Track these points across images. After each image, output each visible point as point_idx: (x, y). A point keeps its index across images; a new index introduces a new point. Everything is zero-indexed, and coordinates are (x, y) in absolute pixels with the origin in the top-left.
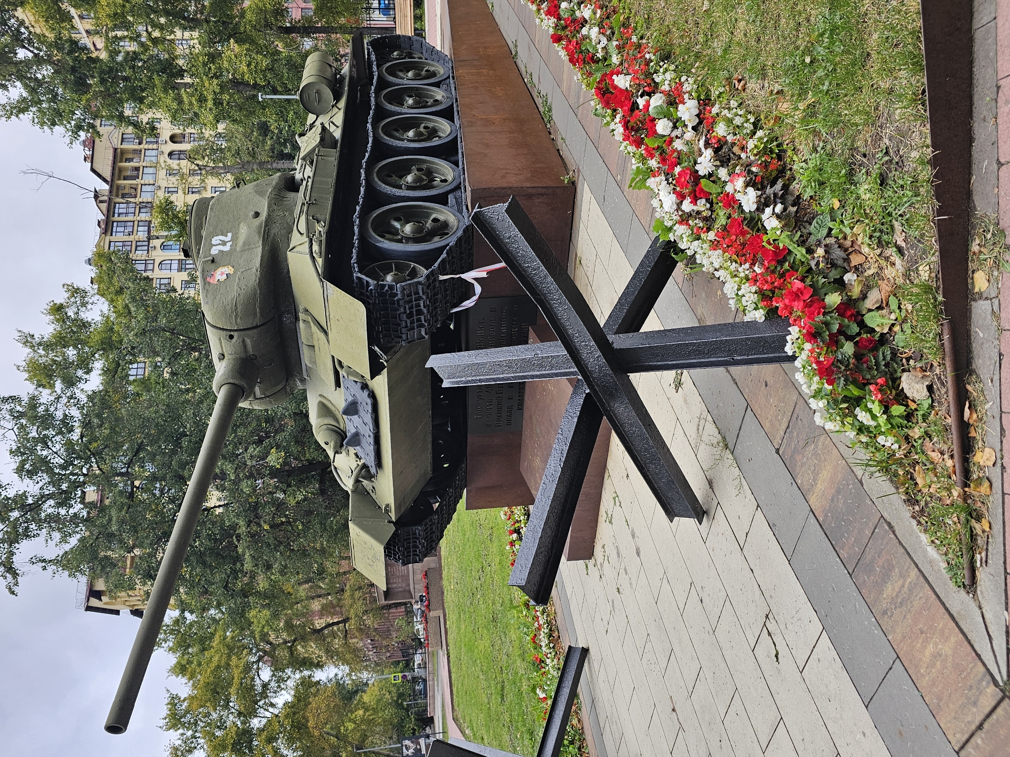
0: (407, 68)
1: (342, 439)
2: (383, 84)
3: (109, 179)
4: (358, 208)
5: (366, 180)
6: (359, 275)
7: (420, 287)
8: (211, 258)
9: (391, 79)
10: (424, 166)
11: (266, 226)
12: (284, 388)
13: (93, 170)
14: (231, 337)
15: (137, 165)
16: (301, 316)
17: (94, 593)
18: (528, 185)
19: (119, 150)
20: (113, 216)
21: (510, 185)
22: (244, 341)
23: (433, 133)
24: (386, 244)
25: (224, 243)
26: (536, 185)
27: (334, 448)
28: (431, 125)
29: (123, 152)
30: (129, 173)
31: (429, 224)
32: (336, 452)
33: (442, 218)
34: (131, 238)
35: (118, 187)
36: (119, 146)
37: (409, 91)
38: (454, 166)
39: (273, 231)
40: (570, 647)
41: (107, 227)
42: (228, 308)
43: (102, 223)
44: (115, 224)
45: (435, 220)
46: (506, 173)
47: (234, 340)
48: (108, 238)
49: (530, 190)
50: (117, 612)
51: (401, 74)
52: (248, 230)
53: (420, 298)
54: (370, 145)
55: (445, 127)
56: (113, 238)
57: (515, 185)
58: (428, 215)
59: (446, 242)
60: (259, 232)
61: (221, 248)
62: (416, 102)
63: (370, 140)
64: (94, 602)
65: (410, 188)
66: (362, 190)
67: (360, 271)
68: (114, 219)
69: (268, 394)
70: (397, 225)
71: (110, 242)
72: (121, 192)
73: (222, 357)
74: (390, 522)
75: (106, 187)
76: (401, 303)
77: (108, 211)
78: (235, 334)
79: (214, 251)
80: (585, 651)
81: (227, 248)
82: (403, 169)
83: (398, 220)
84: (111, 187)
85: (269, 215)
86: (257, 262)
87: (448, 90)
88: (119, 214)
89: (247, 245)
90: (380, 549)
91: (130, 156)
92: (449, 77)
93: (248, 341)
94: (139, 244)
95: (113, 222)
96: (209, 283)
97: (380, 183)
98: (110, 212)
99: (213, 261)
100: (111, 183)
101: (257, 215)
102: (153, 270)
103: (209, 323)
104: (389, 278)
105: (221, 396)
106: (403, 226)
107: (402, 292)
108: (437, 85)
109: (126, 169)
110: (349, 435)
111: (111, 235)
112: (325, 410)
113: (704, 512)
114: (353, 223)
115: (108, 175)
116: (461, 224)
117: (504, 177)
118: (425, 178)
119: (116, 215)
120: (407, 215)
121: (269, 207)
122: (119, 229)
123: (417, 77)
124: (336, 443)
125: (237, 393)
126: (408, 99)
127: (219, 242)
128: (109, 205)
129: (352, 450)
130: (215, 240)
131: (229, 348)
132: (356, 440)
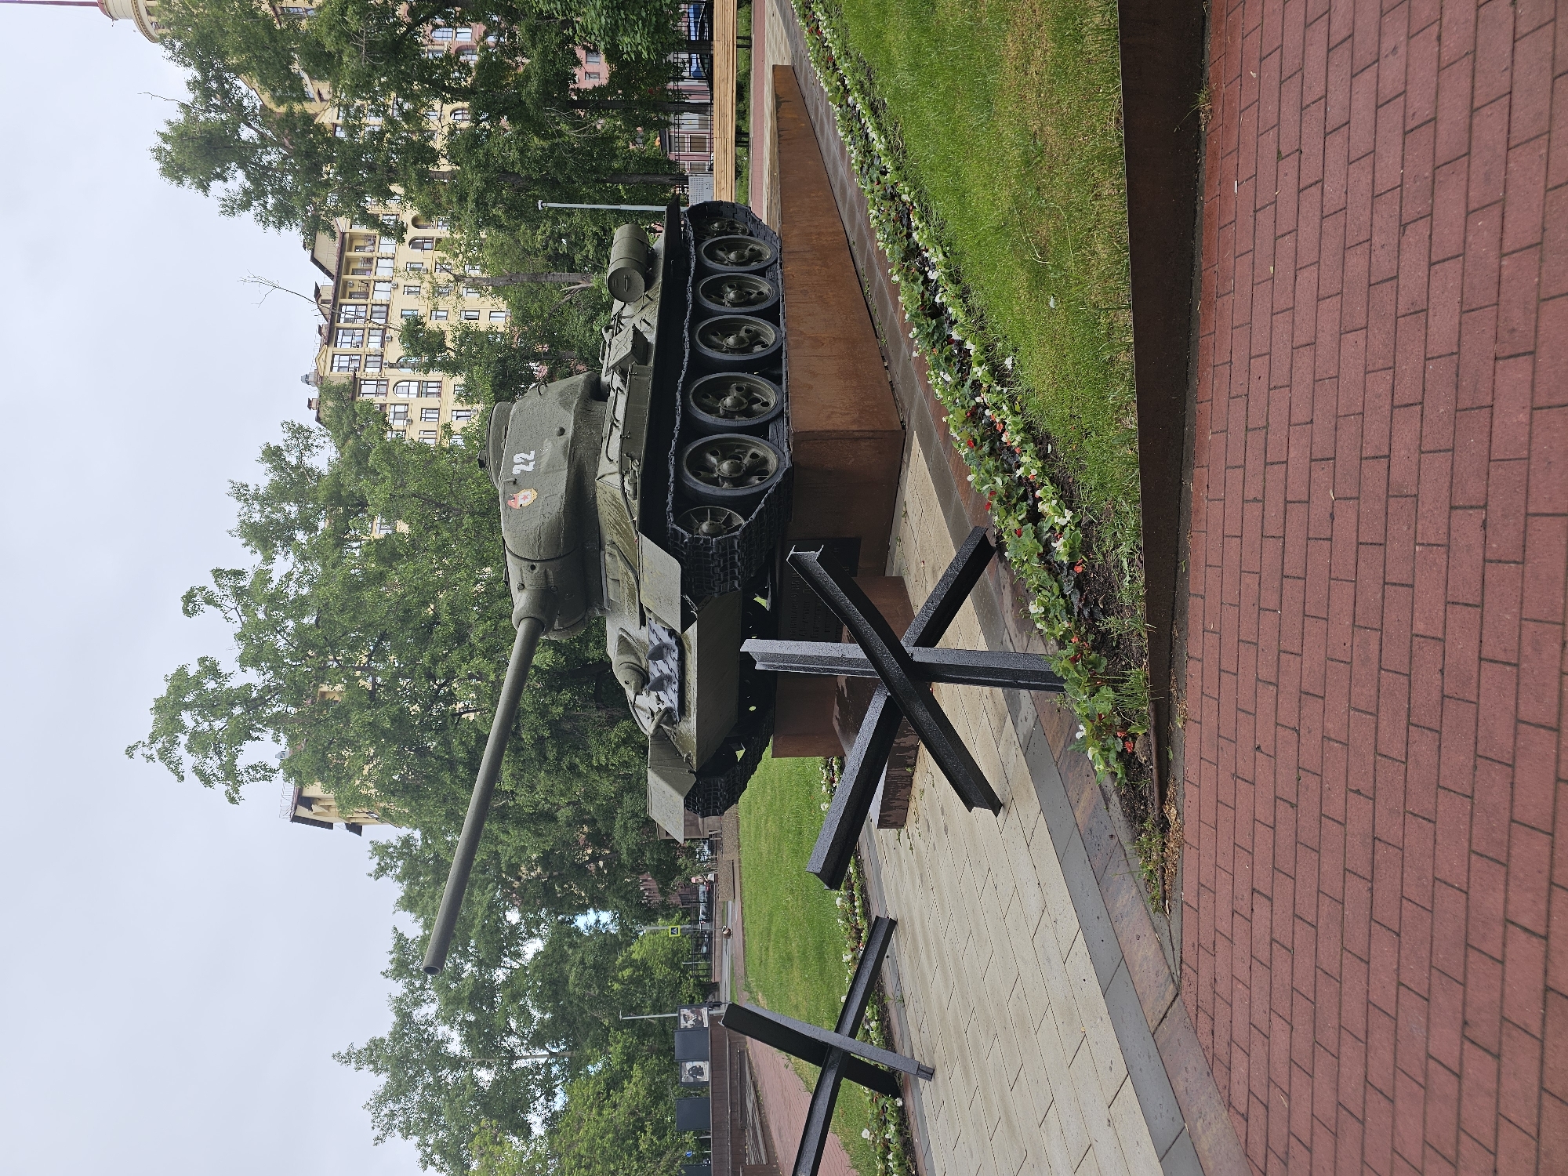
0: (729, 246)
1: (643, 680)
2: (702, 271)
3: (334, 272)
4: (673, 443)
5: (683, 407)
6: (675, 526)
7: (736, 542)
8: (512, 479)
9: (710, 263)
10: (744, 385)
11: (572, 446)
12: (583, 619)
13: (314, 260)
14: (533, 568)
15: (370, 255)
16: (608, 548)
17: (304, 801)
18: (854, 427)
19: (347, 236)
20: (339, 321)
21: (836, 428)
22: (546, 572)
23: (755, 338)
24: (704, 488)
25: (527, 462)
26: (864, 428)
27: (635, 688)
28: (753, 328)
29: (352, 238)
30: (359, 266)
31: (746, 460)
32: (637, 694)
33: (761, 453)
34: (360, 350)
35: (346, 283)
36: (348, 230)
37: (730, 281)
38: (776, 387)
39: (579, 452)
40: (877, 917)
41: (330, 336)
42: (531, 537)
43: (323, 330)
44: (341, 332)
45: (754, 456)
46: (833, 413)
47: (536, 571)
48: (331, 350)
49: (857, 434)
50: (330, 826)
51: (721, 254)
52: (553, 448)
53: (734, 552)
54: (686, 359)
55: (770, 334)
56: (337, 350)
57: (841, 428)
58: (747, 449)
59: (767, 485)
60: (565, 452)
61: (523, 467)
62: (738, 296)
63: (687, 352)
64: (303, 812)
65: (729, 415)
66: (678, 419)
67: (675, 522)
68: (337, 325)
69: (566, 625)
70: (713, 460)
71: (333, 355)
72: (349, 290)
73: (522, 587)
74: (690, 772)
75: (331, 283)
76: (715, 557)
77: (333, 315)
78: (537, 565)
79: (516, 470)
80: (893, 924)
81: (530, 468)
82: (719, 389)
83: (714, 454)
84: (337, 284)
85: (575, 433)
86: (562, 487)
87: (773, 281)
88: (346, 320)
89: (551, 468)
90: (681, 800)
91: (361, 243)
92: (776, 262)
93: (550, 573)
94: (369, 359)
95: (338, 329)
96: (511, 508)
97: (696, 408)
98: (333, 318)
99: (515, 483)
100: (337, 279)
101: (562, 432)
102: (386, 394)
103: (510, 551)
104: (705, 527)
105: (521, 631)
106: (720, 461)
107: (717, 547)
108: (761, 273)
109: (356, 259)
110: (652, 678)
111: (336, 346)
112: (625, 644)
113: (1002, 805)
114: (667, 460)
115: (332, 266)
116: (782, 463)
117: (829, 417)
118: (745, 401)
119: (342, 320)
120: (725, 450)
121: (575, 424)
122: (346, 339)
123: (742, 261)
124: (636, 683)
125: (538, 627)
126: (728, 289)
127: (520, 461)
128: (334, 306)
129: (654, 694)
130: (517, 458)
131: (529, 579)
132: (660, 685)
